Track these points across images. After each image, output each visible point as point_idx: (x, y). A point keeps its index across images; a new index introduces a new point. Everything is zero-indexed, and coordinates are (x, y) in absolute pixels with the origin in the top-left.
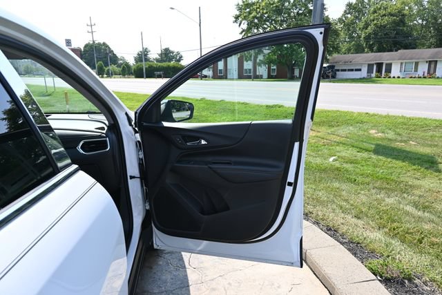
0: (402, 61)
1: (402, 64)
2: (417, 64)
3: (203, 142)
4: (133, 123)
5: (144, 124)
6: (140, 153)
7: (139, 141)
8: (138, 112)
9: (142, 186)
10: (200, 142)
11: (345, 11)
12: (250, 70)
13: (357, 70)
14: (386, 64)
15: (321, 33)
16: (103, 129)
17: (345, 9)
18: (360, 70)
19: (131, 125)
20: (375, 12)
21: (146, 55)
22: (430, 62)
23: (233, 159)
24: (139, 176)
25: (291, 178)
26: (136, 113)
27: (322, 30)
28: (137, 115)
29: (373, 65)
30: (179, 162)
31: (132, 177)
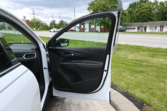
0: (150, 26)
1: (150, 27)
2: (156, 27)
3: (72, 55)
4: (45, 47)
5: (50, 48)
6: (48, 59)
7: (48, 54)
8: (47, 43)
9: (49, 72)
10: (71, 54)
11: (129, 7)
12: (93, 28)
13: (133, 29)
14: (145, 27)
15: (117, 13)
16: (33, 49)
17: (129, 6)
18: (135, 29)
19: (44, 48)
20: (140, 7)
21: (54, 23)
22: (161, 26)
23: (84, 61)
24: (47, 68)
25: (106, 68)
26: (46, 43)
27: (117, 12)
28: (47, 44)
29: (139, 27)
30: (63, 62)
31: (45, 68)
